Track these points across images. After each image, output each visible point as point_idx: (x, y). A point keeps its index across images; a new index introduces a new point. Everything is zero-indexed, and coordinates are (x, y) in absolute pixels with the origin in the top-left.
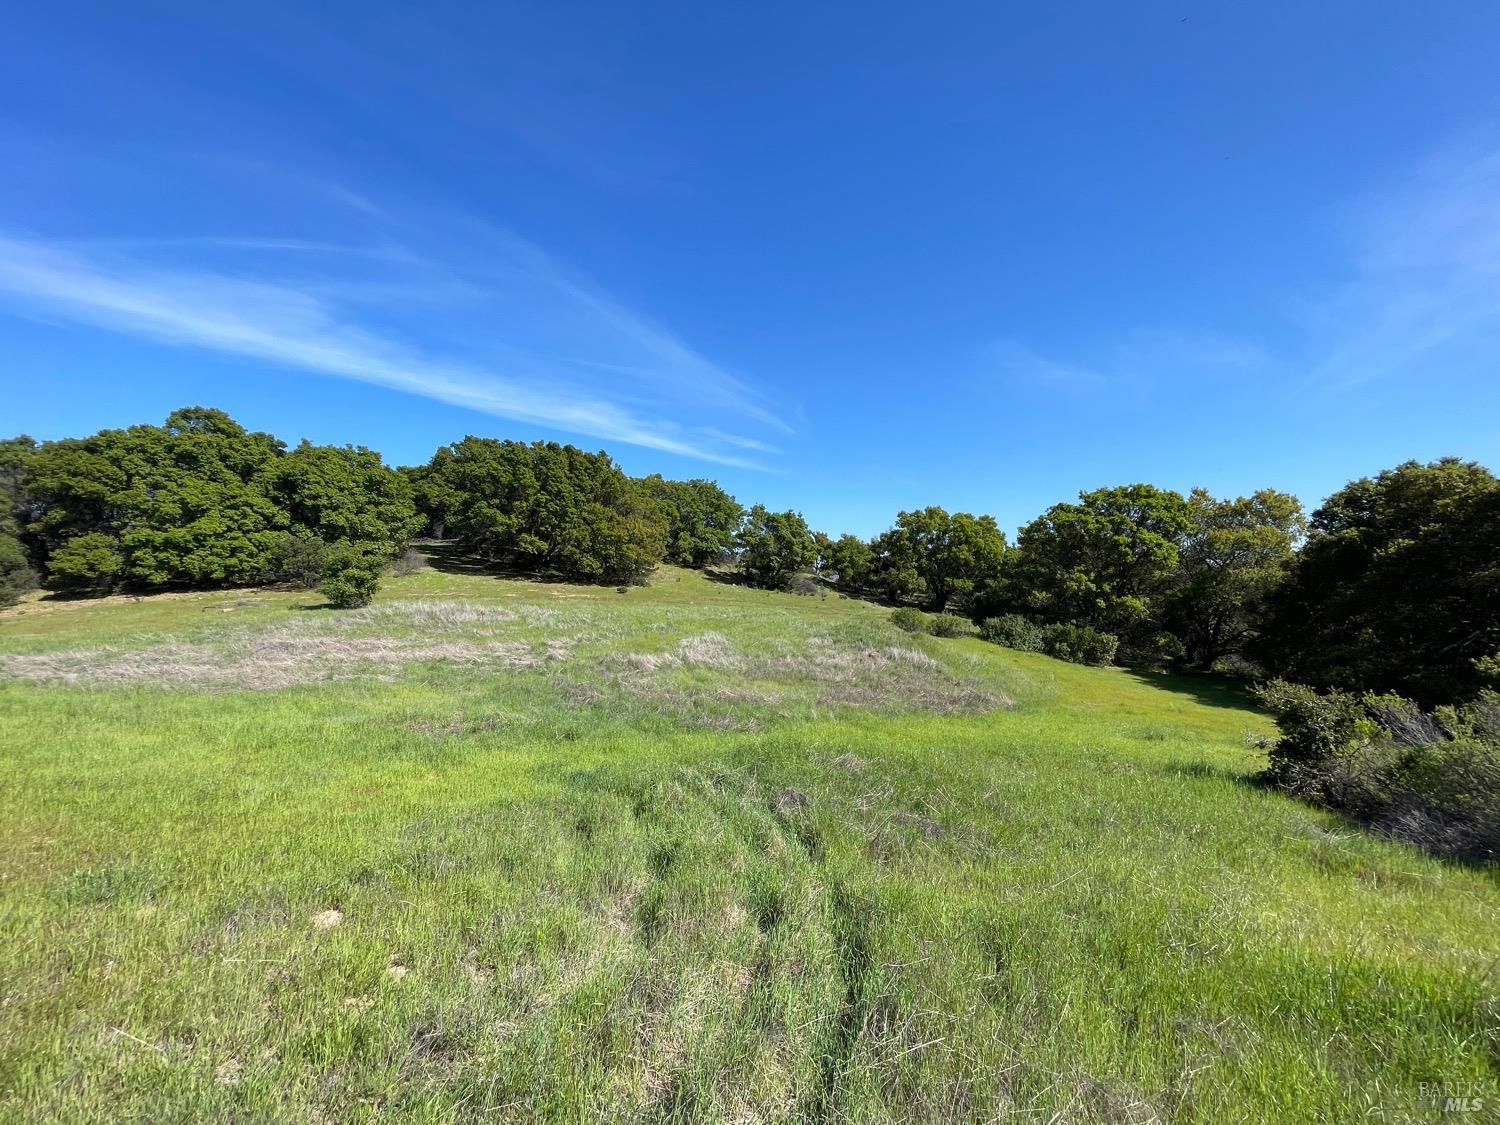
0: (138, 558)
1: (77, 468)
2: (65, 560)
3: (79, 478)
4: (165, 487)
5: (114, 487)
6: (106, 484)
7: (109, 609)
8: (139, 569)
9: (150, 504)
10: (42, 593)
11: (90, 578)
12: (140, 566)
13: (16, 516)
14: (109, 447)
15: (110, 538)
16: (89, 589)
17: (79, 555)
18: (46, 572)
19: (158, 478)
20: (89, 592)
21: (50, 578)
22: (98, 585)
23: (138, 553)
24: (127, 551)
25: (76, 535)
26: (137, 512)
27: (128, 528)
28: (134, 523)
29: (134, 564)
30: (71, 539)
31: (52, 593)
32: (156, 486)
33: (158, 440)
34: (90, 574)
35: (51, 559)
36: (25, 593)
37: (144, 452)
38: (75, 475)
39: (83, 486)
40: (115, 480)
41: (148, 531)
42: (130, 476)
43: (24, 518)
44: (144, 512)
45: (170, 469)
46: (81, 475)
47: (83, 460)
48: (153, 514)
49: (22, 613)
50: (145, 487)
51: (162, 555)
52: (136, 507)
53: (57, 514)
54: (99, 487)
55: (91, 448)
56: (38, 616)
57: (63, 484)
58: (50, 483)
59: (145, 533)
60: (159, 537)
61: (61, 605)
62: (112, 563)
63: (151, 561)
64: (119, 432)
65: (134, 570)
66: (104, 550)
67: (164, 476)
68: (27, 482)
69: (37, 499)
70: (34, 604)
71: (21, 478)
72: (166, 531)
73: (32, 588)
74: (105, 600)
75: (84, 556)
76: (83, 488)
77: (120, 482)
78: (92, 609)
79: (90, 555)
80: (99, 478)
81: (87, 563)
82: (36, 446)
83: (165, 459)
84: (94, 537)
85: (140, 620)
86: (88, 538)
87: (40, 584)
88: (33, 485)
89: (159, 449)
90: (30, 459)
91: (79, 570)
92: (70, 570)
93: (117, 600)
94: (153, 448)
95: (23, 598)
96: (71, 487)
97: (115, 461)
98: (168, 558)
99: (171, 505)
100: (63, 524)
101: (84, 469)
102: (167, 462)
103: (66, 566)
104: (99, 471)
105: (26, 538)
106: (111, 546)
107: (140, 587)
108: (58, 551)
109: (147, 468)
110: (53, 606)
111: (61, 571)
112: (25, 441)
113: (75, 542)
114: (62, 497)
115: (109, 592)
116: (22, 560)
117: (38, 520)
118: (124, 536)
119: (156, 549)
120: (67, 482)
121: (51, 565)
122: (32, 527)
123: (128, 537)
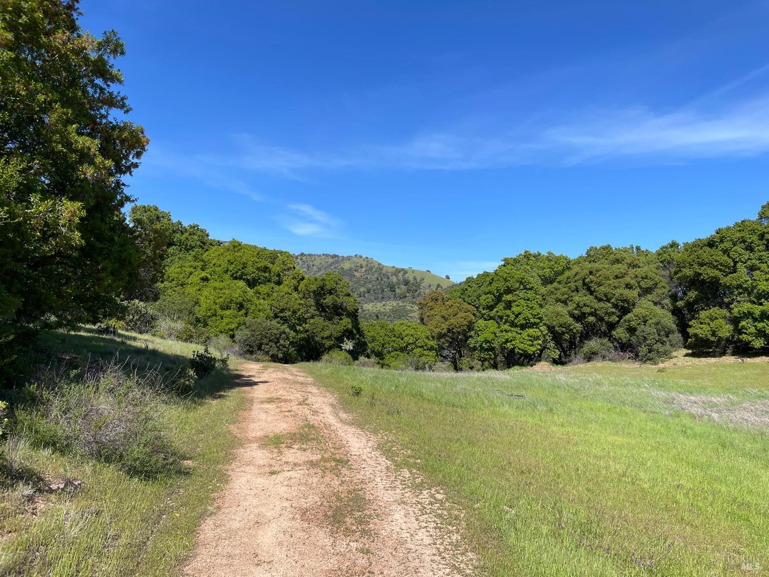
0: (743, 327)
1: (703, 260)
2: (698, 329)
3: (705, 267)
4: (759, 269)
5: (724, 272)
6: (721, 270)
7: (724, 366)
8: (744, 336)
9: (749, 283)
10: (685, 351)
11: (713, 342)
12: (746, 333)
13: (671, 297)
14: (722, 241)
15: (725, 312)
16: (711, 350)
17: (706, 323)
18: (686, 336)
19: (754, 261)
20: (712, 352)
21: (690, 340)
22: (716, 347)
23: (743, 323)
24: (735, 321)
25: (703, 309)
26: (741, 291)
27: (735, 303)
28: (739, 299)
29: (740, 333)
30: (701, 312)
31: (690, 351)
32: (752, 269)
33: (753, 231)
34: (713, 339)
35: (690, 327)
36: (675, 351)
37: (744, 242)
38: (702, 265)
39: (708, 273)
40: (726, 266)
41: (749, 305)
42: (735, 263)
43: (674, 298)
44: (746, 289)
45: (762, 253)
46: (705, 265)
47: (706, 254)
48: (752, 291)
49: (675, 364)
50: (745, 270)
51: (760, 325)
52: (739, 286)
53: (692, 294)
54: (717, 273)
55: (711, 244)
56: (683, 367)
57: (696, 272)
58: (688, 272)
59: (746, 307)
60: (757, 310)
61: (696, 360)
62: (726, 330)
63: (753, 330)
64: (728, 229)
65: (741, 337)
66: (721, 320)
67: (759, 259)
68: (676, 273)
69: (680, 284)
70: (680, 358)
71: (673, 270)
72: (761, 304)
73: (679, 347)
74: (721, 359)
75: (709, 324)
76: (707, 274)
77: (729, 268)
78: (714, 365)
79: (712, 325)
80: (717, 266)
81: (711, 330)
82: (679, 247)
83: (759, 246)
84: (715, 311)
85: (746, 377)
86: (712, 311)
87: (683, 344)
88: (679, 275)
89: (755, 238)
90: (677, 257)
91: (706, 335)
92: (701, 335)
93: (729, 360)
94: (750, 238)
95: (674, 354)
96: (701, 274)
97: (726, 252)
98: (764, 327)
99: (765, 283)
100: (696, 301)
101: (707, 260)
102: (761, 248)
103: (698, 331)
104: (716, 261)
105: (676, 312)
106: (725, 318)
107: (744, 350)
108: (693, 321)
109: (746, 255)
110: (692, 361)
111: (696, 335)
112: (674, 245)
113: (703, 314)
114: (695, 282)
115: (723, 354)
116: (674, 327)
117: (682, 299)
118: (733, 309)
119: (755, 320)
120: (698, 271)
121: (691, 331)
122: (680, 304)
123: (736, 310)
